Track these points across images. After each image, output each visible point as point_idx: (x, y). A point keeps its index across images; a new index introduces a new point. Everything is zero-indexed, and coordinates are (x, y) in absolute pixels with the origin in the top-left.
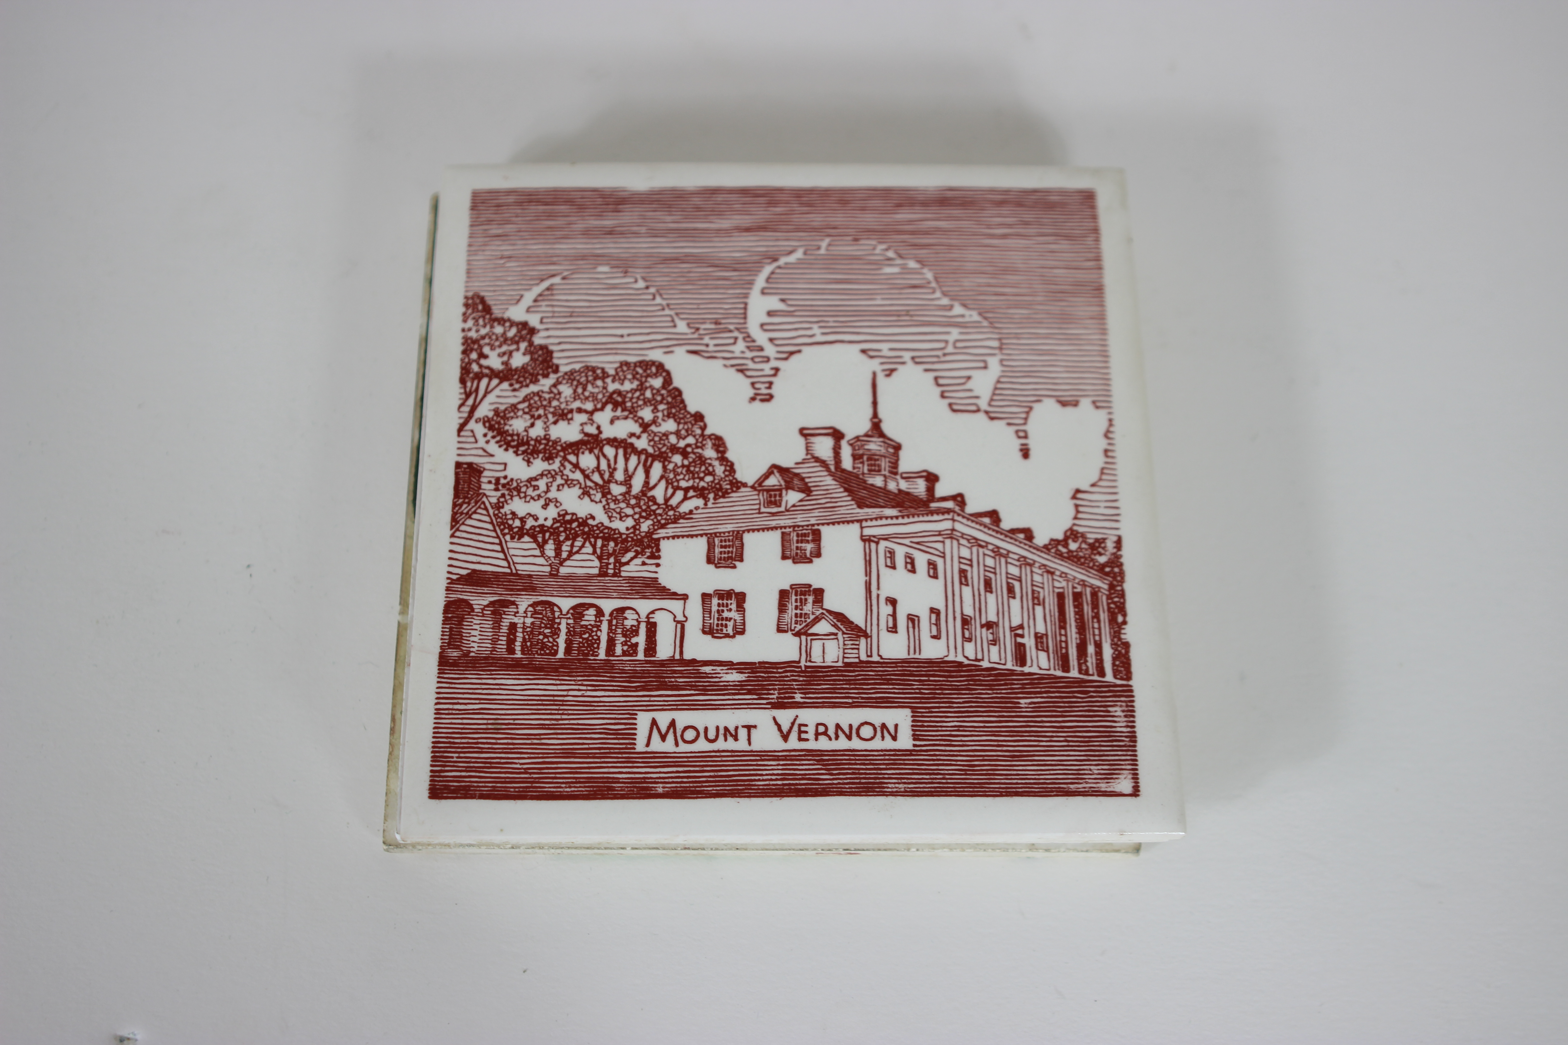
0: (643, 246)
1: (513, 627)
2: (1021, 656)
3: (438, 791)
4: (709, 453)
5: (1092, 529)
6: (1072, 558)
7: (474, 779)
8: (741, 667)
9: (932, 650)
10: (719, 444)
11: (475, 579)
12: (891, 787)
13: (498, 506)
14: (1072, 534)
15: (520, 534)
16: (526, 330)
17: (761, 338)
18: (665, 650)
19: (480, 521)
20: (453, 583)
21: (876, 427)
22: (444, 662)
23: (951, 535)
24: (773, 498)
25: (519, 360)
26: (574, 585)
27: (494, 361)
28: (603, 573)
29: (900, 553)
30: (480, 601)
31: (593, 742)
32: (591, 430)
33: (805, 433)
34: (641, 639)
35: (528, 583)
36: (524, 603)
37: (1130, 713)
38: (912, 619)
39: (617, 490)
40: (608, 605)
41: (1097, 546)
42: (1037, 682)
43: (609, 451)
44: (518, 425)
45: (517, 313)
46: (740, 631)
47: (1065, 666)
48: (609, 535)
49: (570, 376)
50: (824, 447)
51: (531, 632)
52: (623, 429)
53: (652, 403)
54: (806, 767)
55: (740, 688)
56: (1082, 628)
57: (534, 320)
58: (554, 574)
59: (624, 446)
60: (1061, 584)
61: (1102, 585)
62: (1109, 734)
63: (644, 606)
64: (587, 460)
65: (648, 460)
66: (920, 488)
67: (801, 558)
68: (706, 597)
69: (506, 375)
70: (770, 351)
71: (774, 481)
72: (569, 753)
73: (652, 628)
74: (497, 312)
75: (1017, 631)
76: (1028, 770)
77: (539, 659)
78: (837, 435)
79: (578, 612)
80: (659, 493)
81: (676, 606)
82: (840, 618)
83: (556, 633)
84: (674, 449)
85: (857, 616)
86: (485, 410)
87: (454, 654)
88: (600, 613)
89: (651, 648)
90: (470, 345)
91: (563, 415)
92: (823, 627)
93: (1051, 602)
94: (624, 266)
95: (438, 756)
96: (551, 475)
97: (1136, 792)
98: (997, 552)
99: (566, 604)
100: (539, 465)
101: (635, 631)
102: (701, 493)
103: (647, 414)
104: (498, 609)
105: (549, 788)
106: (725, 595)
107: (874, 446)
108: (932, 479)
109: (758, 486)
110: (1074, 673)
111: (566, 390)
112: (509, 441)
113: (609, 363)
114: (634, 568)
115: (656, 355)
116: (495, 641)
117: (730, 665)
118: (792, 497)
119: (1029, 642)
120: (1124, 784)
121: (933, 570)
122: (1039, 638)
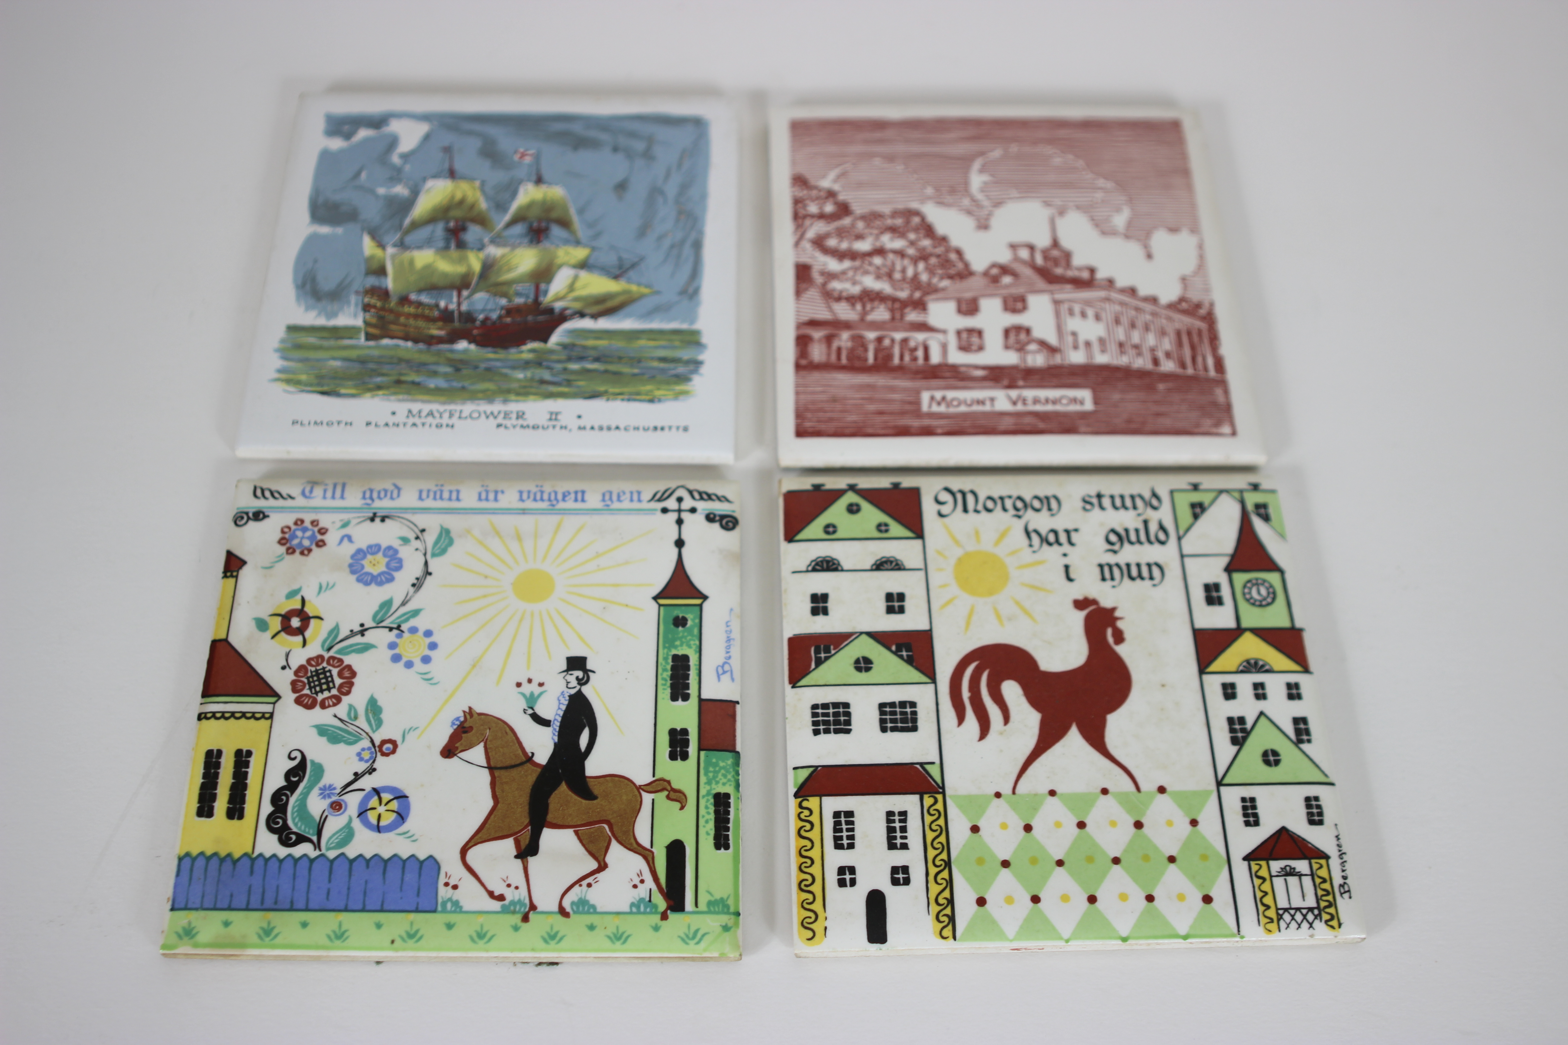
0: (900, 148)
1: (839, 350)
2: (1156, 362)
3: (801, 433)
4: (953, 256)
5: (1195, 296)
6: (1185, 312)
7: (822, 427)
8: (984, 368)
9: (1101, 359)
10: (959, 252)
11: (813, 323)
12: (1083, 429)
13: (824, 285)
14: (1182, 300)
15: (839, 299)
16: (831, 194)
17: (979, 196)
18: (935, 358)
19: (813, 294)
20: (800, 326)
21: (1055, 244)
22: (798, 367)
23: (1108, 299)
24: (995, 280)
25: (829, 208)
26: (875, 326)
27: (813, 209)
28: (893, 319)
29: (1077, 308)
30: (817, 334)
31: (896, 407)
32: (878, 244)
33: (1013, 247)
34: (920, 353)
35: (846, 325)
36: (845, 335)
37: (1226, 392)
38: (1088, 344)
39: (897, 276)
40: (898, 336)
41: (1198, 306)
42: (1167, 377)
43: (891, 256)
44: (832, 242)
45: (826, 183)
46: (981, 348)
47: (1183, 365)
48: (894, 300)
49: (863, 218)
50: (1024, 254)
51: (851, 351)
52: (899, 244)
53: (916, 230)
54: (1028, 420)
55: (984, 379)
56: (1193, 348)
57: (836, 187)
58: (862, 319)
59: (901, 254)
60: (1177, 325)
61: (1203, 326)
62: (1215, 404)
63: (920, 337)
64: (877, 260)
65: (915, 261)
66: (1085, 275)
67: (1014, 311)
68: (959, 333)
69: (822, 216)
70: (986, 203)
71: (995, 271)
72: (881, 413)
73: (926, 349)
74: (813, 182)
75: (1153, 350)
76: (1167, 422)
77: (857, 364)
78: (1032, 248)
79: (879, 340)
80: (924, 277)
81: (940, 336)
82: (1043, 344)
83: (866, 350)
84: (931, 255)
85: (1053, 340)
86: (811, 234)
87: (803, 362)
88: (893, 341)
89: (927, 357)
90: (797, 202)
91: (860, 237)
92: (1033, 347)
93: (1173, 335)
94: (890, 158)
95: (800, 415)
96: (856, 269)
97: (1234, 433)
98: (1137, 309)
99: (871, 335)
100: (847, 264)
101: (915, 349)
102: (951, 277)
103: (912, 236)
104: (829, 339)
105: (870, 431)
106: (970, 331)
107: (1055, 253)
108: (1092, 271)
109: (986, 274)
110: (1190, 371)
111: (860, 225)
112: (826, 251)
113: (886, 209)
114: (912, 316)
115: (914, 205)
116: (829, 355)
117: (977, 367)
118: (1007, 280)
119: (1160, 355)
120: (1226, 429)
121: (1098, 318)
122: (1168, 355)
